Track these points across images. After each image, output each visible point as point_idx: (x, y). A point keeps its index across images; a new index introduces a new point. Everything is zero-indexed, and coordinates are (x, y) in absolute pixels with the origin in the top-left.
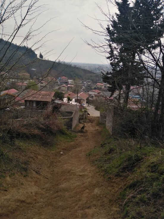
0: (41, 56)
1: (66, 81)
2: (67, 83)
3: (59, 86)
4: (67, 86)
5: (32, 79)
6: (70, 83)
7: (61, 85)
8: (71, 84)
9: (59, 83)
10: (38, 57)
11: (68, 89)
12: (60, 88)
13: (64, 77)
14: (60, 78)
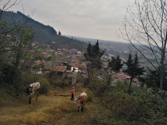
0: (60, 33)
1: (76, 52)
2: (76, 53)
3: (70, 55)
4: (76, 56)
5: (52, 49)
6: (78, 53)
7: (72, 54)
8: (79, 55)
9: (71, 53)
10: (58, 33)
11: (77, 58)
12: (71, 56)
13: (74, 49)
14: (72, 50)
